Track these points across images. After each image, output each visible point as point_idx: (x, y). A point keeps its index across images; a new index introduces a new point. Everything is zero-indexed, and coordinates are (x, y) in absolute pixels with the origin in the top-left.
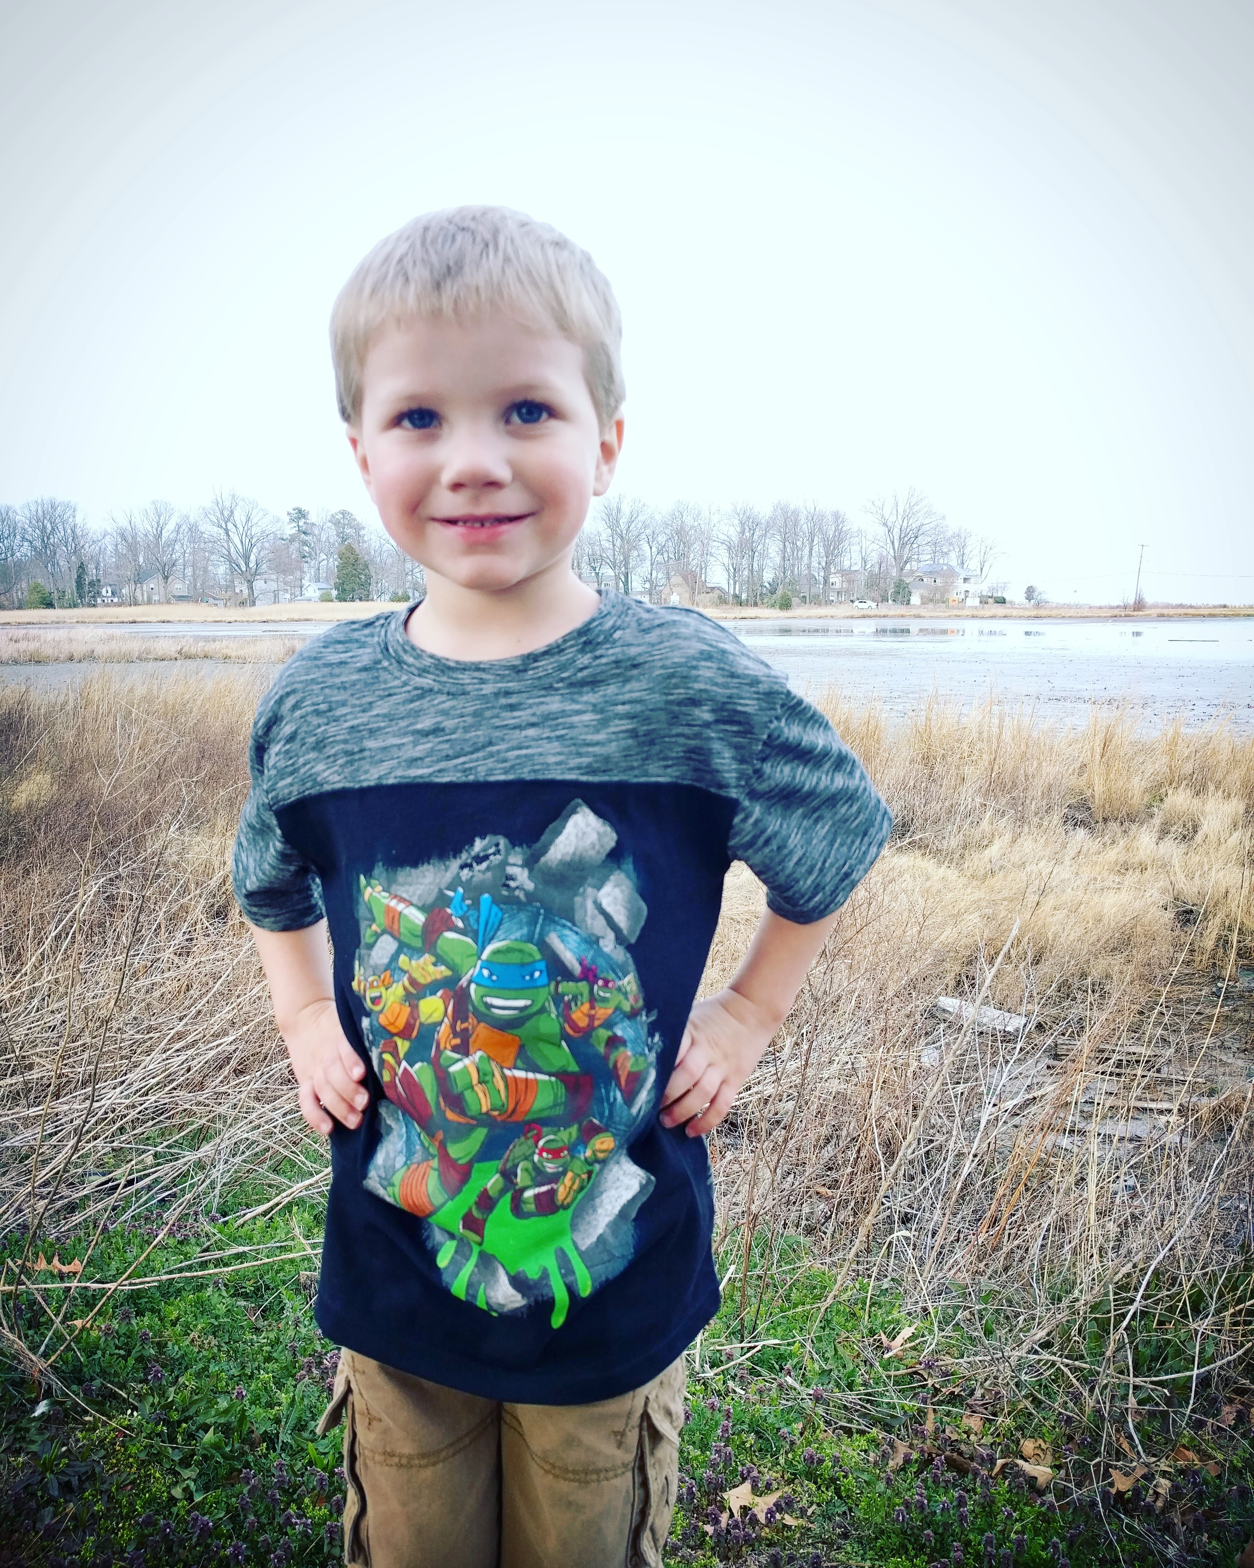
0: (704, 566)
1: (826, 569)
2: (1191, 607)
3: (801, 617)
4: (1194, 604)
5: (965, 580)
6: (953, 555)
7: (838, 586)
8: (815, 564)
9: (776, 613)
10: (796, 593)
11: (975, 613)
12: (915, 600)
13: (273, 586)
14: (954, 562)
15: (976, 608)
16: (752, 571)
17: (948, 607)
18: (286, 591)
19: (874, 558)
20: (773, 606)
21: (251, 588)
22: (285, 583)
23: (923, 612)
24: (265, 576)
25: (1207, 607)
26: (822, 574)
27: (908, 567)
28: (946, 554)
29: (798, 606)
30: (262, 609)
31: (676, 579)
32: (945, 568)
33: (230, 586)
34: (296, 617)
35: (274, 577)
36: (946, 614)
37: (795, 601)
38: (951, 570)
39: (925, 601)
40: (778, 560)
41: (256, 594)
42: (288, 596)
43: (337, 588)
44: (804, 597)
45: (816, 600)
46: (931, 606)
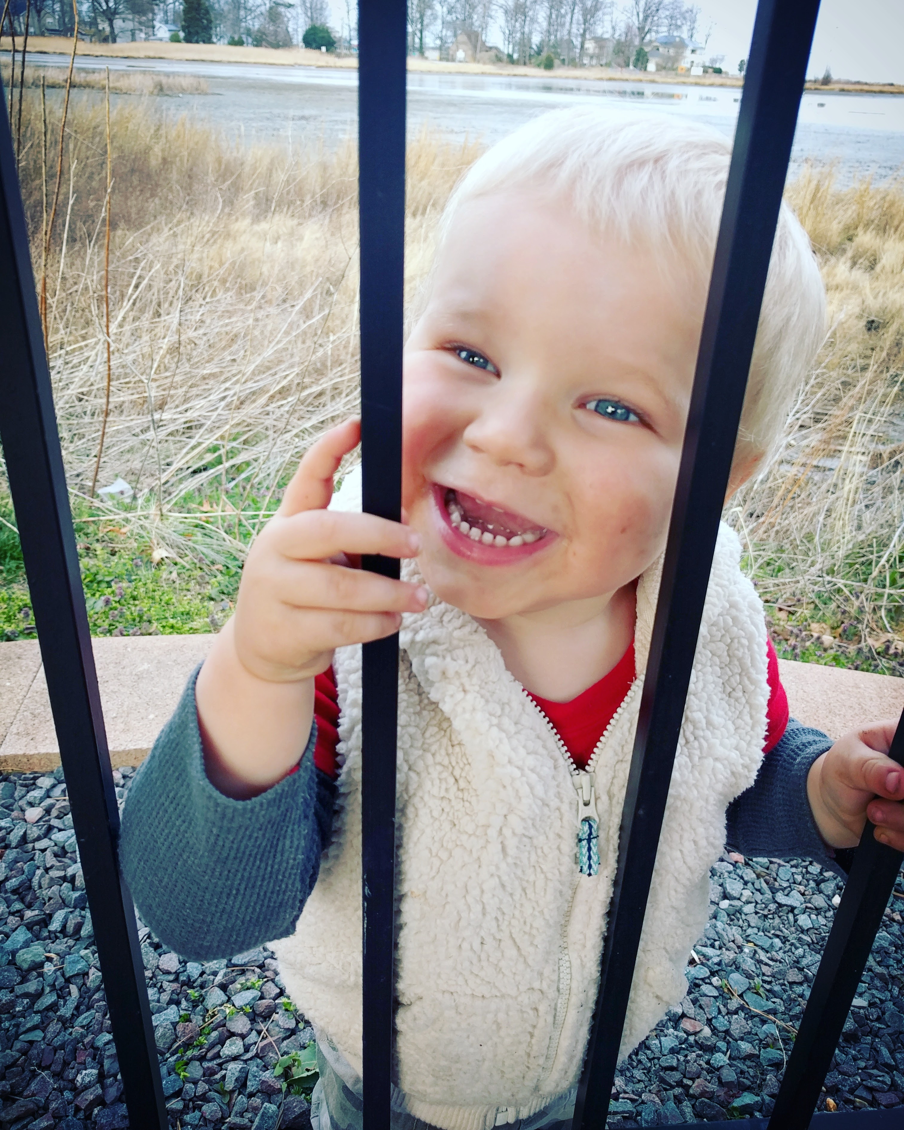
0: (484, 27)
1: (583, 35)
2: (866, 84)
3: (561, 77)
4: (868, 81)
5: (693, 51)
6: (685, 28)
7: (591, 51)
8: (574, 30)
9: (541, 72)
10: (557, 55)
11: (698, 80)
12: (651, 66)
13: (130, 25)
14: (685, 35)
15: (698, 76)
16: (523, 33)
17: (676, 74)
18: (141, 30)
19: (621, 28)
20: (539, 66)
21: (111, 26)
22: (140, 23)
23: (657, 78)
24: (123, 16)
25: (878, 85)
26: (580, 39)
27: (648, 37)
28: (680, 27)
29: (559, 67)
30: (122, 46)
31: (462, 38)
32: (678, 39)
33: (94, 23)
34: (152, 54)
35: (130, 17)
36: (675, 81)
37: (557, 62)
38: (682, 41)
39: (660, 68)
40: (545, 24)
41: (116, 32)
42: (143, 35)
43: (184, 31)
44: (564, 60)
45: (573, 63)
46: (663, 73)
